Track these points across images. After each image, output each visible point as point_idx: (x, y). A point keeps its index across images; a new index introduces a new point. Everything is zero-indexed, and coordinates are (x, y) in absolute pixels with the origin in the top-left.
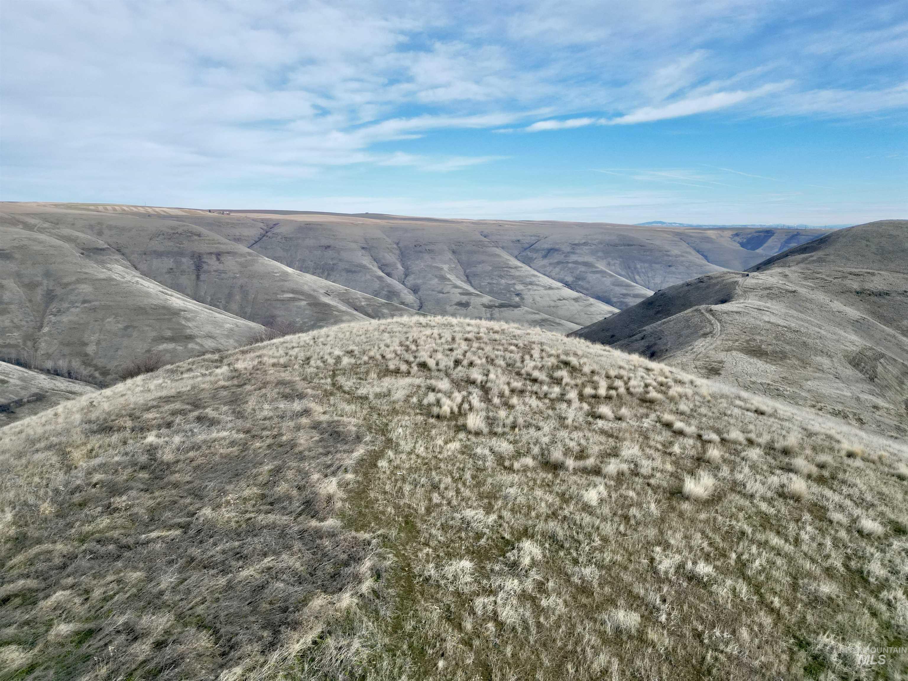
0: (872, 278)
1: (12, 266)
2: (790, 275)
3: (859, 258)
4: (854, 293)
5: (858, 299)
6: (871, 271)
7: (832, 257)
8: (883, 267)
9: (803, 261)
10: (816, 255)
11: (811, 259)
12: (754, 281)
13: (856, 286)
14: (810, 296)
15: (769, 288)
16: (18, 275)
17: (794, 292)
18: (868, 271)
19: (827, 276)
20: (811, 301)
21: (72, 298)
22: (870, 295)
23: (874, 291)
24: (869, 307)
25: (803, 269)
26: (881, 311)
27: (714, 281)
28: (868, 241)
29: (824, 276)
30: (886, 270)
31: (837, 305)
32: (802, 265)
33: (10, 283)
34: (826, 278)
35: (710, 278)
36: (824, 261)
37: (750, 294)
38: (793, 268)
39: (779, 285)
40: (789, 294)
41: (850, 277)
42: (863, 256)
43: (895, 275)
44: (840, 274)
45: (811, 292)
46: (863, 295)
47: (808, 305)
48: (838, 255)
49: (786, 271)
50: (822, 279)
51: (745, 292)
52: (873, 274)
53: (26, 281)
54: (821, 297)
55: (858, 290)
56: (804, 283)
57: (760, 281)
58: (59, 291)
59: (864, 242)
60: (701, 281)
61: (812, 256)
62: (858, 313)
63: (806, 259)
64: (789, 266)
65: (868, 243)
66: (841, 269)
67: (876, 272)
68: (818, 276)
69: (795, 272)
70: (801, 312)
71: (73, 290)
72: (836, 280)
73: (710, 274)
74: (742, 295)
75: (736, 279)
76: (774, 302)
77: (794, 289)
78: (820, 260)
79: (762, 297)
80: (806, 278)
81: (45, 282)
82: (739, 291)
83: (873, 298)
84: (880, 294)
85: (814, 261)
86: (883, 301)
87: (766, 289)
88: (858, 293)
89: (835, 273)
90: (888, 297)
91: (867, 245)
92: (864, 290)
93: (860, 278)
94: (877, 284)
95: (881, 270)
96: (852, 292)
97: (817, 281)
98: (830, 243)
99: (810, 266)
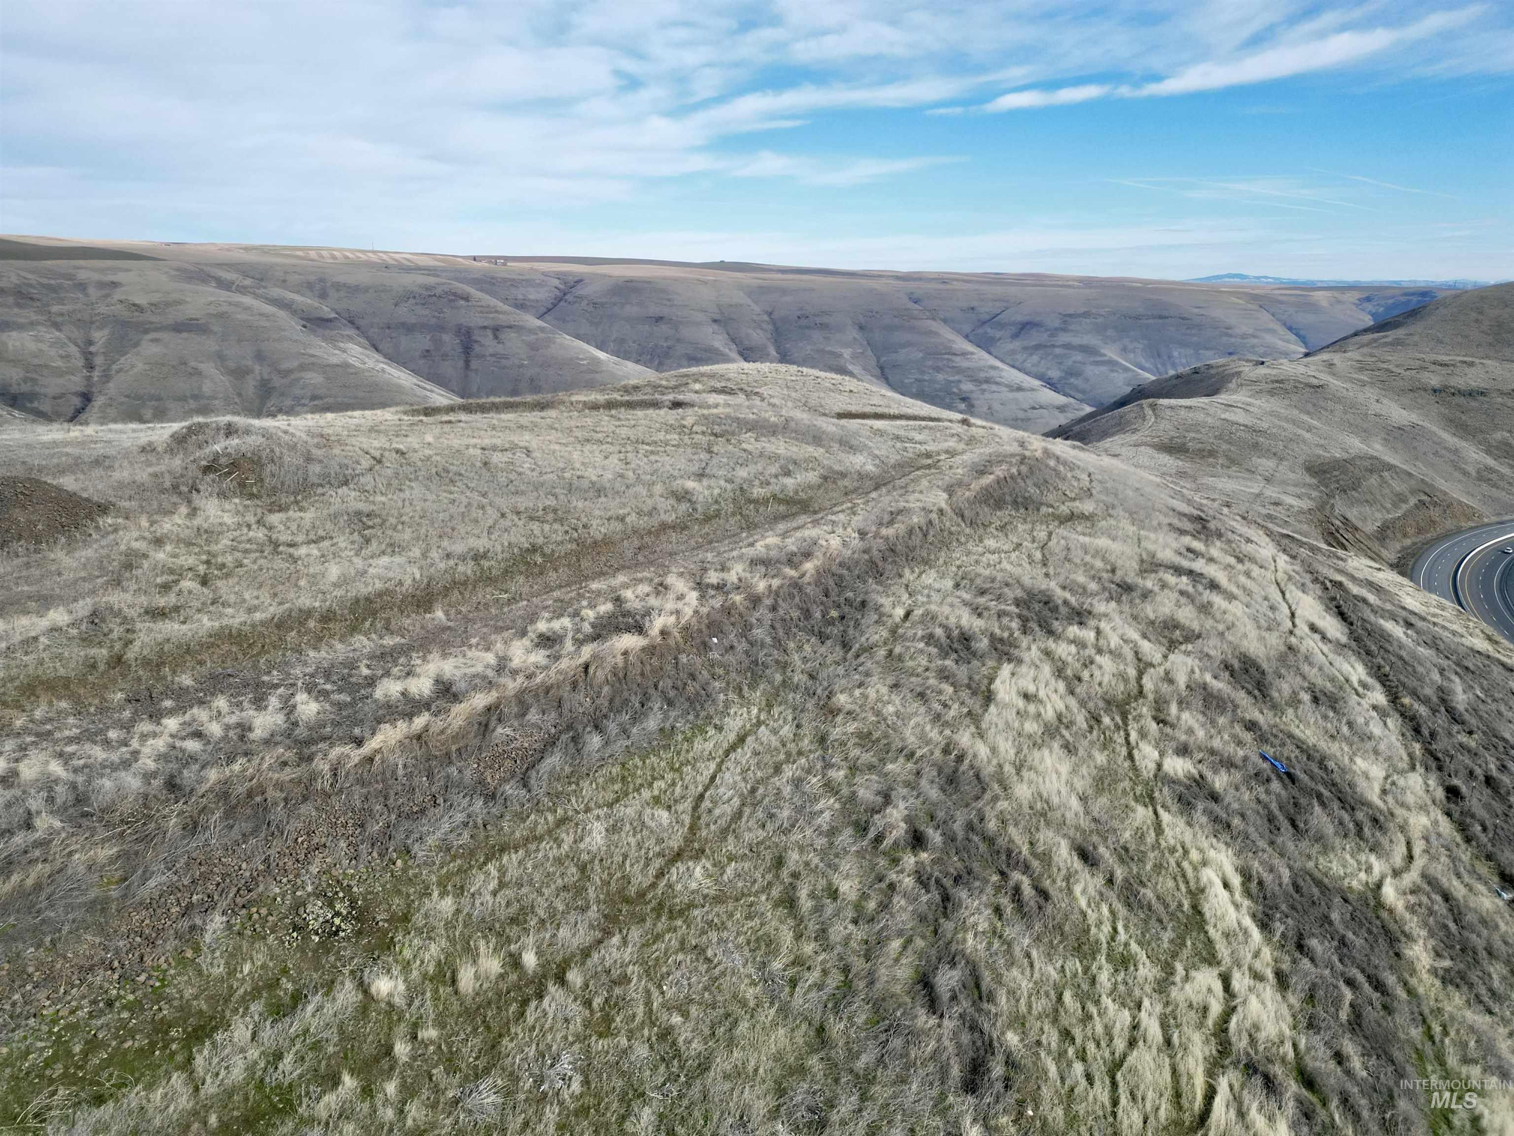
0: (1472, 370)
1: (211, 345)
2: (1339, 364)
3: (1460, 339)
4: (1430, 391)
5: (1429, 398)
6: (1469, 359)
7: (1416, 338)
8: (1491, 353)
9: (1370, 343)
10: (1392, 335)
13: (1435, 381)
14: (1344, 392)
15: (1281, 381)
16: (220, 357)
17: (1322, 387)
18: (1466, 359)
19: (1398, 366)
20: (1341, 400)
21: (297, 392)
22: (1454, 394)
23: (1464, 388)
24: (1445, 411)
25: (1364, 355)
26: (1464, 418)
27: (1213, 371)
28: (1481, 313)
29: (1391, 367)
30: (1496, 358)
31: (1386, 406)
32: (1365, 350)
33: (209, 368)
34: (1394, 369)
36: (1402, 344)
37: (1245, 388)
38: (1349, 354)
39: (1303, 377)
40: (1308, 390)
41: (1433, 368)
42: (1467, 337)
44: (1418, 363)
45: (1356, 389)
46: (1444, 394)
47: (1330, 404)
48: (1427, 335)
49: (1336, 358)
50: (1387, 370)
51: (1241, 385)
52: (1471, 364)
53: (232, 365)
54: (1367, 394)
55: (1437, 386)
56: (1354, 376)
58: (277, 381)
59: (1474, 315)
60: (1196, 371)
61: (1386, 337)
62: (1414, 418)
63: (1375, 340)
64: (1345, 352)
65: (1480, 317)
66: (1422, 356)
67: (1477, 361)
68: (1385, 366)
69: (1350, 359)
70: (1307, 413)
71: (297, 380)
72: (1408, 373)
74: (1232, 390)
75: (1242, 369)
76: (1270, 399)
77: (1324, 383)
78: (1397, 343)
79: (1260, 392)
80: (1361, 369)
81: (257, 368)
82: (1233, 383)
83: (1461, 400)
84: (1470, 394)
85: (1386, 344)
86: (1474, 404)
87: (1276, 381)
88: (1435, 391)
89: (1411, 362)
90: (1482, 398)
91: (1477, 320)
92: (1446, 387)
93: (1445, 370)
94: (1473, 378)
95: (1488, 357)
96: (1426, 390)
97: (1377, 373)
98: (1423, 317)
99: (1377, 351)
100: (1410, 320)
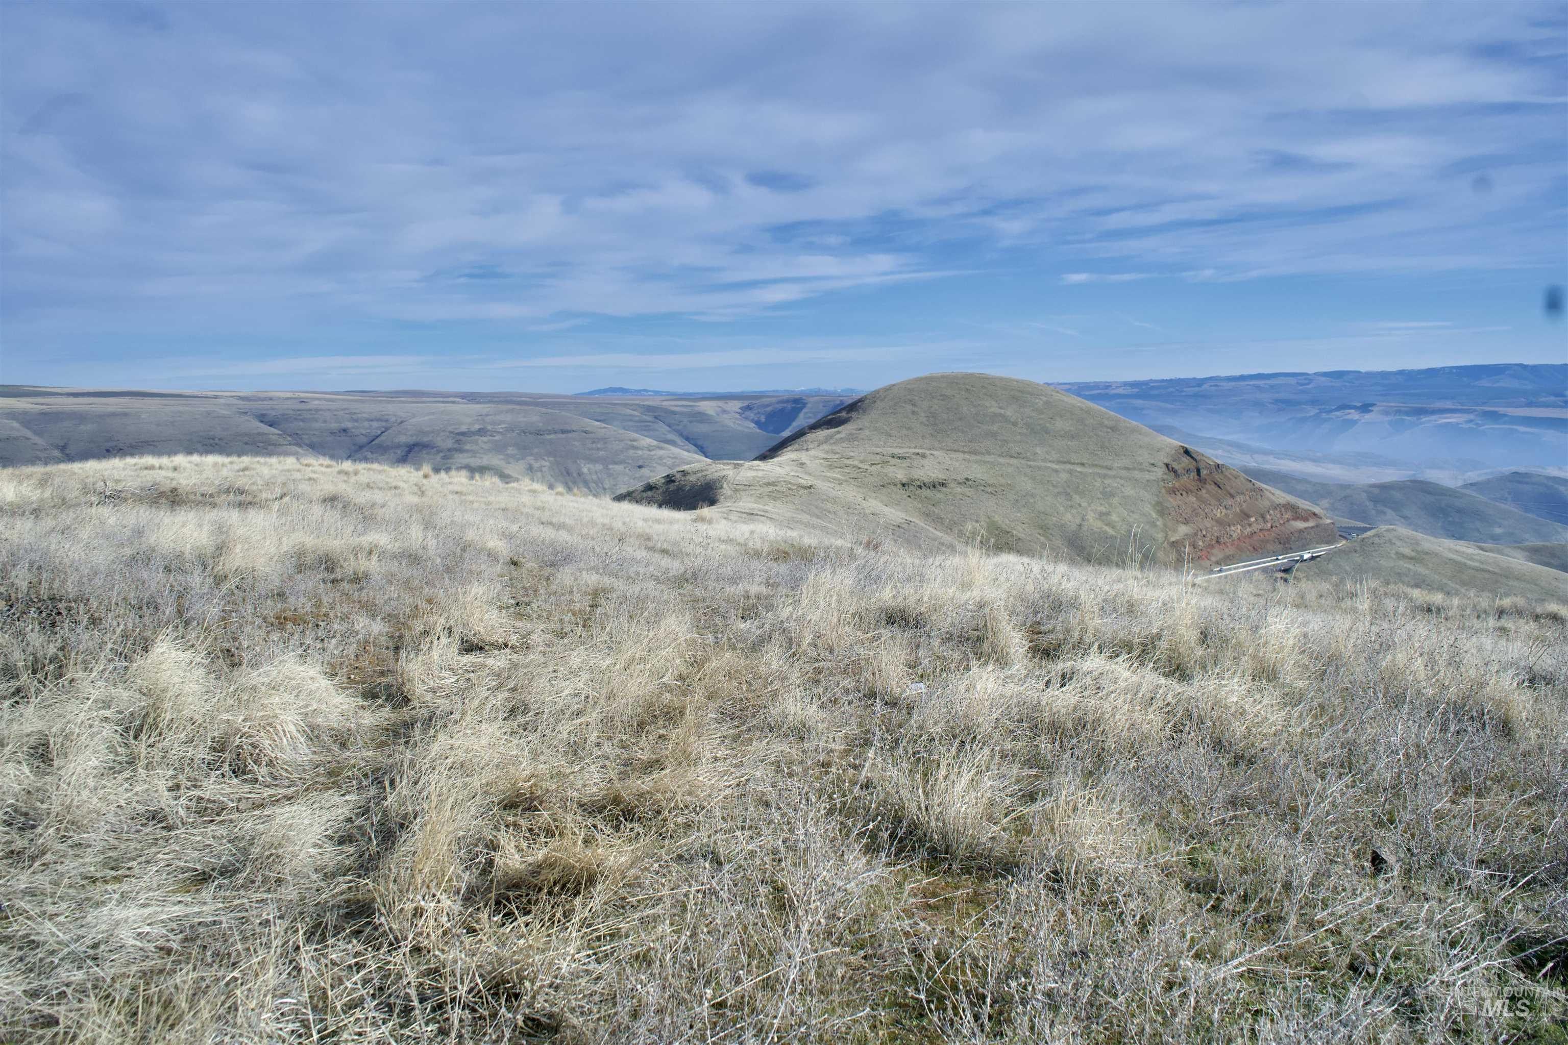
0: (924, 462)
2: (808, 462)
3: (904, 432)
4: (900, 486)
5: (902, 493)
6: (920, 451)
7: (867, 432)
8: (936, 444)
9: (827, 440)
10: (845, 430)
11: (838, 436)
12: (751, 474)
13: (901, 475)
14: (833, 493)
15: (773, 484)
17: (810, 487)
18: (917, 451)
19: (862, 462)
20: (835, 500)
22: (920, 487)
23: (926, 481)
24: (920, 505)
25: (826, 452)
26: (936, 511)
27: (692, 478)
28: (914, 405)
29: (856, 463)
30: (941, 449)
31: (874, 504)
32: (826, 447)
34: (860, 465)
35: (684, 473)
36: (857, 439)
37: (743, 493)
38: (812, 453)
39: (788, 478)
40: (802, 491)
41: (894, 461)
42: (909, 429)
43: (954, 455)
44: (878, 457)
45: (837, 487)
46: (912, 488)
47: (829, 505)
48: (876, 429)
49: (803, 456)
50: (854, 466)
51: (736, 491)
52: (924, 456)
54: (850, 493)
55: (904, 481)
56: (829, 474)
57: (760, 474)
59: (909, 407)
60: (670, 479)
61: (839, 432)
62: (903, 515)
63: (831, 437)
64: (807, 450)
65: (916, 409)
66: (879, 450)
67: (928, 452)
68: (850, 462)
69: (816, 457)
70: (818, 517)
72: (874, 467)
73: (685, 467)
74: (731, 497)
75: (724, 473)
76: (778, 504)
77: (810, 483)
78: (851, 438)
79: (761, 497)
80: (831, 467)
82: (726, 490)
83: (926, 492)
84: (934, 486)
85: (842, 440)
86: (939, 496)
87: (768, 484)
88: (904, 485)
89: (873, 457)
90: (944, 489)
91: (913, 412)
92: (913, 480)
93: (906, 463)
94: (929, 470)
95: (934, 448)
96: (895, 485)
97: (847, 470)
98: (864, 411)
99: (837, 448)
100: (854, 415)
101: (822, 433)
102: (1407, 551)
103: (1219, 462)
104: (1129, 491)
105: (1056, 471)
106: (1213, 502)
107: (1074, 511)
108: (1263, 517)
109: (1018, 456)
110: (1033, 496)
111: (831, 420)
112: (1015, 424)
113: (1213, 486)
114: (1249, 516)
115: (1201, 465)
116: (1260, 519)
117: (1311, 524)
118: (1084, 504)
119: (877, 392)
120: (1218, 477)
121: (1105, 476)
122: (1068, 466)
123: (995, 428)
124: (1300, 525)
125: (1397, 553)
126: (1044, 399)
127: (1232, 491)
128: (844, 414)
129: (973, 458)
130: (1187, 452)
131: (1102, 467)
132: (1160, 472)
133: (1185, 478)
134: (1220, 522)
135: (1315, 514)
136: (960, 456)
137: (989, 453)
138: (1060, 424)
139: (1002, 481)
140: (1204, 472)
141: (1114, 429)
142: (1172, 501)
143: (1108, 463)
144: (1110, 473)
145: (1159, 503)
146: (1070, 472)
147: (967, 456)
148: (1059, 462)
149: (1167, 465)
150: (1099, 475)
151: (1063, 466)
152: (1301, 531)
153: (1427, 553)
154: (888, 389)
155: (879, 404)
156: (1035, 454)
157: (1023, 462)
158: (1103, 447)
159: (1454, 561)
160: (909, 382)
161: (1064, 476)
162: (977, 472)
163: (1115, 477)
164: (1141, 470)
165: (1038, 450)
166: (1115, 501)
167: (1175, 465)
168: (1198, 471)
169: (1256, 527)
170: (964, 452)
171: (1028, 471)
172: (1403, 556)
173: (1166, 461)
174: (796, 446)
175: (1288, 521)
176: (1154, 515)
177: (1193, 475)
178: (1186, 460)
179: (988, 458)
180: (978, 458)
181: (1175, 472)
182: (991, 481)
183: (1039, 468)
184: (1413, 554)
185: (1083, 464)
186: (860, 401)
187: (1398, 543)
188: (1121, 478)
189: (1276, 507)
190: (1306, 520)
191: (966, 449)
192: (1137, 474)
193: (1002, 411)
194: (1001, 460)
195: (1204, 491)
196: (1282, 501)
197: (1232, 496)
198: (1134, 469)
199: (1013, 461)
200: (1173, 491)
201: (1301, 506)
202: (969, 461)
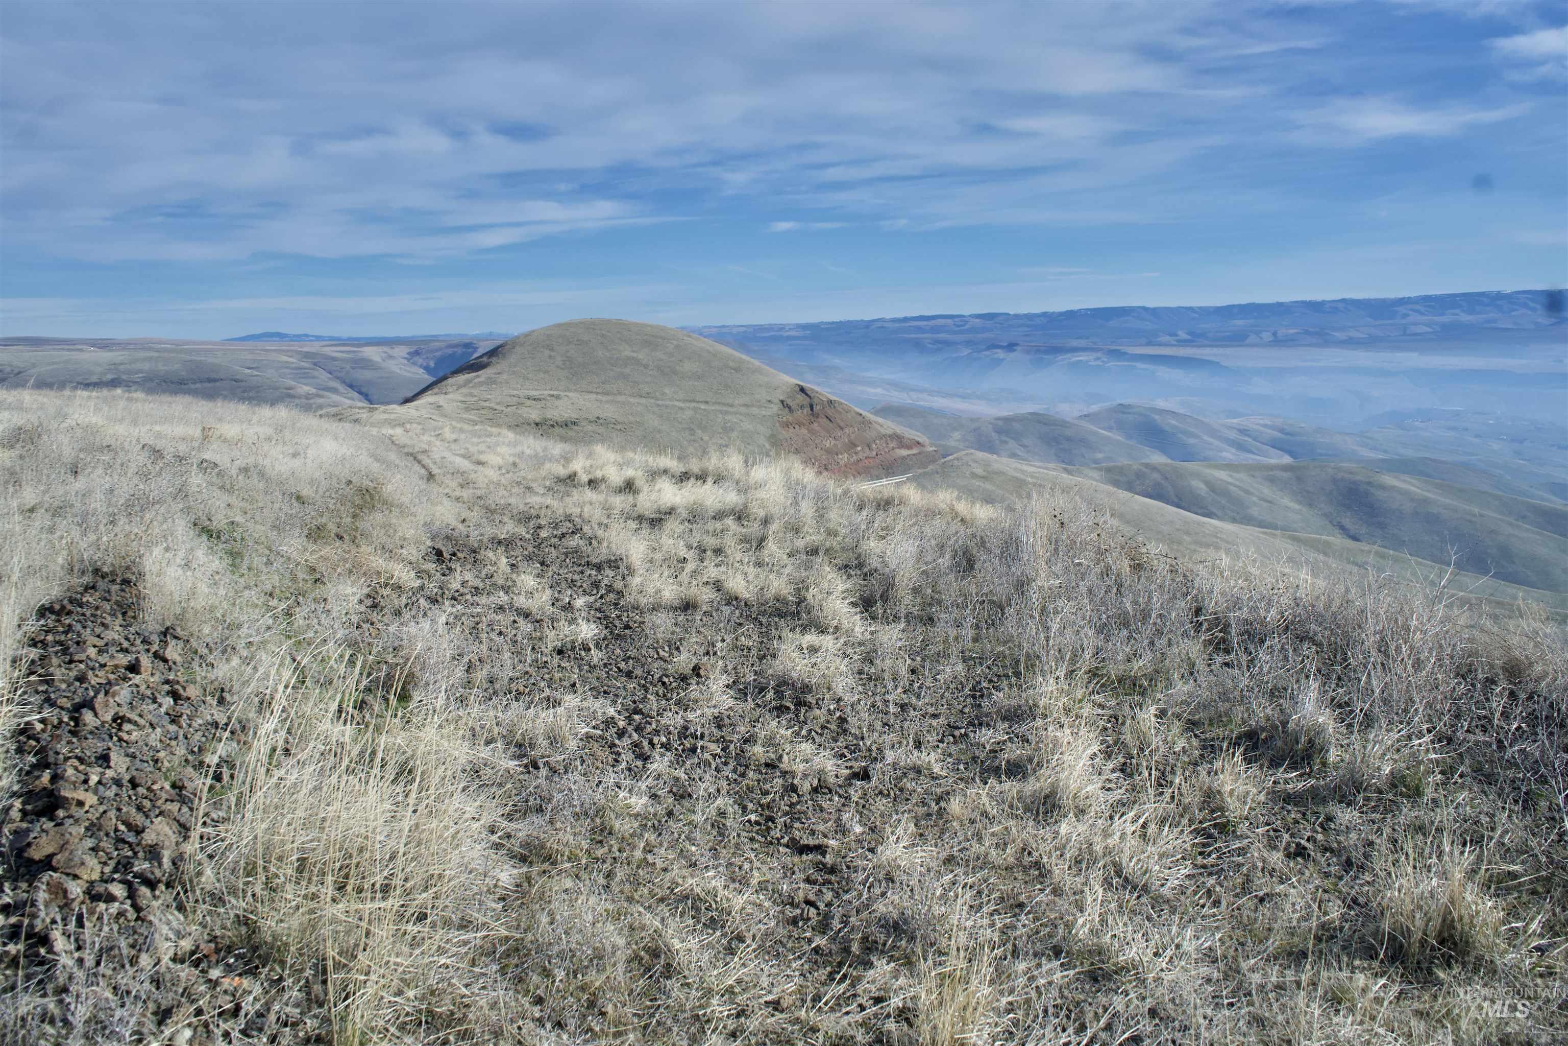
0: (558, 403)
2: (445, 406)
3: (542, 375)
4: (533, 425)
5: (534, 432)
6: (555, 393)
7: (505, 376)
8: (571, 386)
9: (466, 383)
10: (486, 374)
11: (477, 380)
13: (535, 416)
18: (552, 393)
19: (498, 404)
22: (553, 426)
23: (559, 420)
25: (465, 396)
28: (552, 350)
29: (492, 405)
30: (576, 390)
32: (464, 391)
34: (496, 407)
36: (495, 382)
38: (451, 396)
41: (528, 403)
42: (546, 372)
43: (587, 396)
44: (515, 399)
46: (545, 427)
48: (514, 373)
49: (441, 399)
50: (490, 408)
52: (558, 397)
55: (538, 420)
56: (465, 416)
59: (547, 353)
61: (478, 376)
63: (469, 381)
64: (446, 393)
65: (553, 354)
66: (515, 392)
67: (562, 394)
68: (487, 404)
69: (453, 400)
72: (509, 409)
78: (490, 382)
80: (467, 409)
83: (558, 430)
84: (566, 424)
85: (481, 383)
86: (571, 433)
88: (537, 424)
89: (509, 399)
90: (575, 427)
91: (550, 357)
92: (546, 420)
93: (539, 405)
94: (562, 410)
95: (569, 390)
96: (529, 424)
97: (482, 412)
98: (504, 355)
99: (475, 392)
100: (494, 360)
101: (462, 378)
102: (979, 471)
103: (833, 398)
104: (747, 425)
105: (681, 409)
106: (823, 433)
107: (696, 445)
108: (869, 446)
109: (648, 395)
110: (659, 431)
111: (473, 365)
112: (646, 366)
113: (825, 420)
114: (855, 446)
115: (816, 401)
116: (867, 449)
117: (915, 451)
118: (706, 438)
119: (518, 337)
120: (830, 412)
121: (726, 413)
122: (693, 405)
123: (627, 370)
124: (904, 452)
125: (972, 473)
126: (675, 342)
127: (842, 424)
128: (485, 359)
129: (604, 398)
130: (802, 390)
131: (724, 404)
132: (775, 408)
133: (799, 412)
134: (828, 451)
135: (918, 443)
136: (593, 396)
137: (620, 394)
138: (688, 366)
139: (631, 418)
140: (817, 408)
141: (737, 370)
142: (784, 434)
143: (730, 401)
144: (731, 409)
145: (772, 436)
146: (695, 409)
147: (600, 397)
148: (685, 401)
149: (782, 402)
150: (721, 412)
151: (687, 405)
152: (904, 458)
153: (996, 473)
154: (527, 335)
155: (518, 349)
156: (663, 394)
157: (652, 401)
158: (727, 387)
159: (1017, 478)
160: (549, 328)
161: (689, 413)
162: (609, 411)
163: (736, 413)
164: (760, 407)
165: (667, 391)
166: (734, 435)
167: (789, 402)
168: (811, 407)
169: (861, 456)
170: (597, 393)
171: (656, 409)
172: (974, 475)
173: (782, 398)
174: (436, 390)
175: (893, 449)
176: (767, 446)
177: (807, 410)
178: (801, 397)
179: (620, 398)
180: (610, 398)
181: (789, 408)
182: (620, 419)
183: (667, 407)
184: (984, 474)
185: (707, 402)
186: (501, 346)
187: (973, 465)
188: (741, 414)
189: (883, 437)
190: (909, 447)
191: (599, 390)
192: (755, 411)
193: (635, 355)
194: (632, 400)
195: (816, 424)
196: (889, 432)
197: (842, 429)
198: (753, 406)
199: (643, 401)
200: (787, 425)
201: (907, 435)
202: (601, 401)
